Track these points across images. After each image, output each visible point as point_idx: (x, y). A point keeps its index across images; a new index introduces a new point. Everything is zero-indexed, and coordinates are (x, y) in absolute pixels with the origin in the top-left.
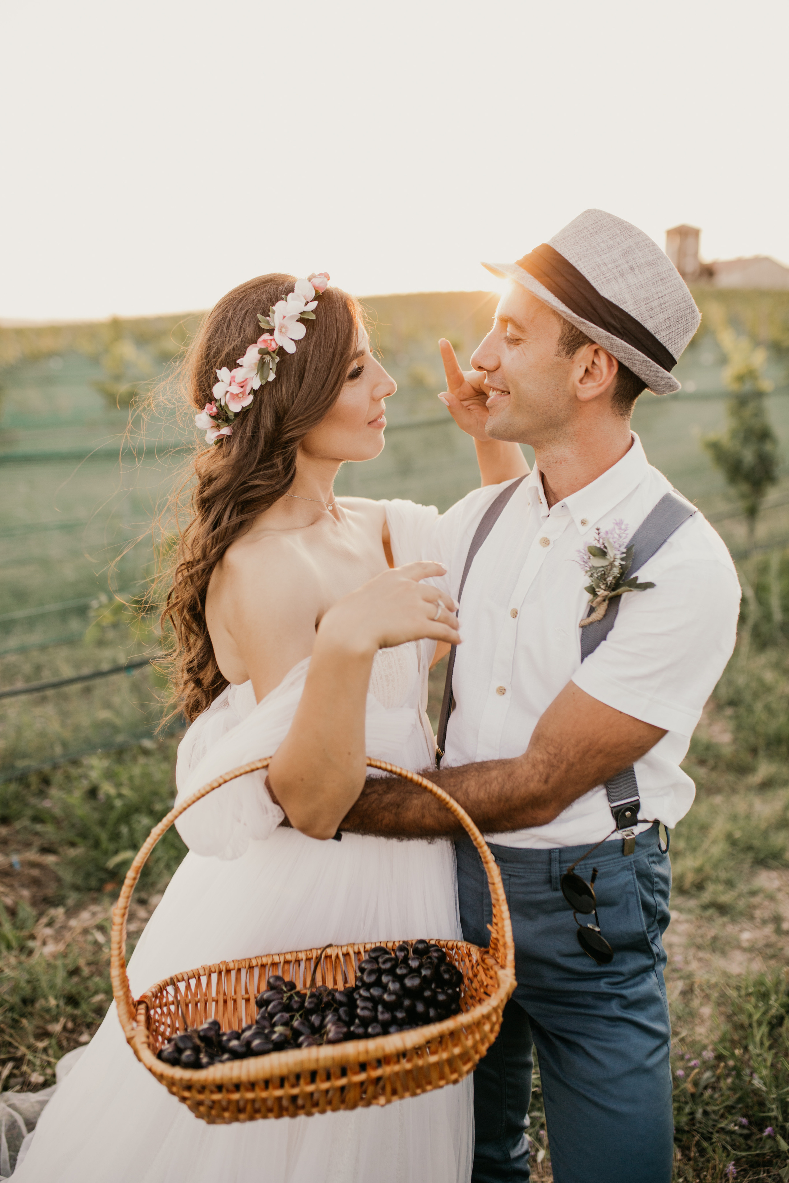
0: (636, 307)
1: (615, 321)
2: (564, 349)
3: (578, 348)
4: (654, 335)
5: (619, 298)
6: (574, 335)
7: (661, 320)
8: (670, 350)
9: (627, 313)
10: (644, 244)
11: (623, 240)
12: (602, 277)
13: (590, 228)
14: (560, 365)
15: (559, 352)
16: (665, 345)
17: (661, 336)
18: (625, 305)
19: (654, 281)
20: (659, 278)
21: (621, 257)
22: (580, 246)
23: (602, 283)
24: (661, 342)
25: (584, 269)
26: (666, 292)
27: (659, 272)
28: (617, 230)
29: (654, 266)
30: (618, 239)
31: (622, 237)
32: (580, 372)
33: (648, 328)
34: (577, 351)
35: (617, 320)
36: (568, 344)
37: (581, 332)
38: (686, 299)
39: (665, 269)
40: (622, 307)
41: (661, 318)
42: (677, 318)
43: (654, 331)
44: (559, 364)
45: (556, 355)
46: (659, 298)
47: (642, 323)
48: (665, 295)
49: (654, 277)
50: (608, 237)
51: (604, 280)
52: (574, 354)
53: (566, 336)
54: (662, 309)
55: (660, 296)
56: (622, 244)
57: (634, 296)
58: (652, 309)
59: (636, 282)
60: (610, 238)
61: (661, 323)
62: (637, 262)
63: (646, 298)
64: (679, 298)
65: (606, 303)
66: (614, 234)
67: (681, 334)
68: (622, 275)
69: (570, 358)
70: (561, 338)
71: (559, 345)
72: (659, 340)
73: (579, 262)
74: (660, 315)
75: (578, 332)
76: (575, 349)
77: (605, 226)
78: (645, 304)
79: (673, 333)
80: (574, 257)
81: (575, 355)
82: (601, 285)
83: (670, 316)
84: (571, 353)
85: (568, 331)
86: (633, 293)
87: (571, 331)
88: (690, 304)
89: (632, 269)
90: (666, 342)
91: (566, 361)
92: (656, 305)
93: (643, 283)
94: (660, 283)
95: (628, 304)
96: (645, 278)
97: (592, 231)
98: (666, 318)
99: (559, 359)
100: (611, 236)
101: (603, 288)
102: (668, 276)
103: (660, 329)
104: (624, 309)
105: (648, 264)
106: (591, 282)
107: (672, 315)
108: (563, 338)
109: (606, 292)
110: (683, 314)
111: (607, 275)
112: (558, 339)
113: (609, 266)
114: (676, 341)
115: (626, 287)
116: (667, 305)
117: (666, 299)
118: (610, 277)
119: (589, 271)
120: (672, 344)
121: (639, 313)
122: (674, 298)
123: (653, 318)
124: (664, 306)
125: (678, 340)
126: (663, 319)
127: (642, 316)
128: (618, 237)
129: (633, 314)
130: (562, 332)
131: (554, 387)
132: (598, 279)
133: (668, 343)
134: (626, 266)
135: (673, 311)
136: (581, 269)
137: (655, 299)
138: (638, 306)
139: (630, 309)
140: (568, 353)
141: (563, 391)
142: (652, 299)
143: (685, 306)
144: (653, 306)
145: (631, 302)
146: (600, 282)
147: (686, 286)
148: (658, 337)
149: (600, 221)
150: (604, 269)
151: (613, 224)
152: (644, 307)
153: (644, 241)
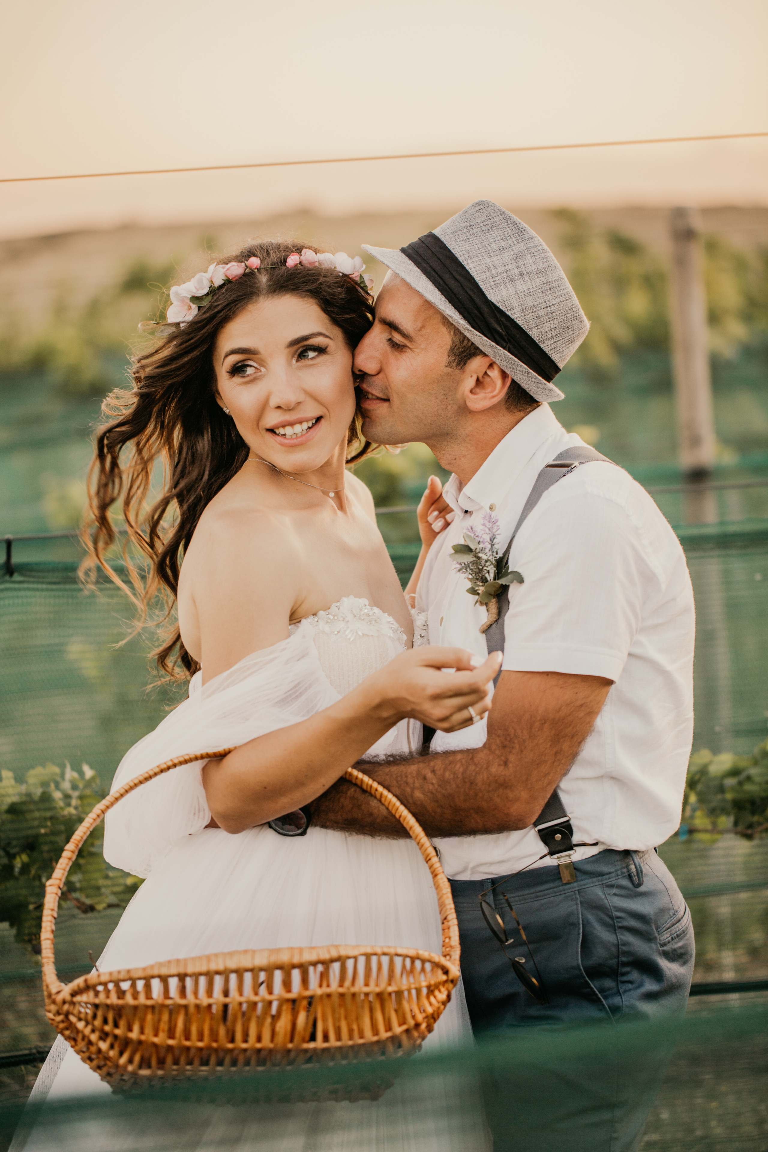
0: (523, 314)
1: (501, 327)
2: (455, 360)
3: (469, 359)
4: (538, 343)
5: (507, 304)
6: (465, 347)
7: (547, 330)
8: (554, 359)
9: (513, 320)
10: (536, 250)
11: (515, 242)
12: (491, 280)
13: (482, 225)
14: (451, 375)
15: (449, 363)
16: (549, 353)
17: (545, 345)
18: (512, 312)
19: (542, 290)
20: (548, 287)
21: (512, 261)
22: (471, 244)
23: (491, 286)
24: (545, 350)
25: (473, 269)
26: (554, 302)
27: (549, 281)
28: (509, 231)
29: (544, 274)
30: (509, 241)
31: (514, 239)
32: (470, 383)
33: (533, 337)
34: (469, 361)
35: (503, 327)
36: (459, 355)
37: (473, 344)
38: (574, 310)
39: (555, 279)
40: (508, 313)
41: (547, 327)
42: (563, 327)
43: (539, 339)
44: (449, 374)
45: (447, 366)
46: (547, 307)
47: (527, 331)
48: (553, 305)
49: (543, 285)
50: (500, 238)
51: (493, 284)
52: (465, 364)
53: (457, 347)
54: (549, 318)
55: (548, 305)
56: (514, 247)
57: (522, 303)
58: (538, 317)
59: (525, 289)
60: (502, 239)
61: (546, 332)
62: (527, 268)
63: (533, 307)
64: (567, 309)
65: (492, 306)
66: (507, 235)
67: (567, 343)
68: (512, 281)
69: (460, 369)
70: (452, 349)
71: (449, 356)
72: (543, 349)
73: (469, 262)
74: (545, 324)
75: (470, 344)
76: (466, 359)
77: (498, 225)
78: (532, 312)
79: (558, 343)
80: (464, 254)
81: (467, 365)
82: (490, 288)
83: (556, 326)
84: (462, 364)
85: (459, 342)
86: (521, 300)
87: (462, 342)
88: (578, 315)
89: (522, 275)
90: (550, 350)
91: (457, 371)
92: (543, 314)
93: (531, 291)
94: (549, 293)
95: (515, 310)
96: (534, 286)
97: (484, 228)
98: (552, 327)
99: (449, 370)
100: (503, 237)
101: (491, 291)
102: (557, 285)
103: (545, 338)
104: (510, 316)
105: (538, 272)
106: (479, 284)
107: (558, 325)
108: (453, 349)
109: (493, 297)
110: (570, 324)
111: (496, 279)
112: (448, 350)
113: (499, 269)
114: (561, 350)
115: (514, 293)
116: (554, 314)
117: (553, 308)
118: (499, 281)
119: (478, 272)
120: (557, 352)
121: (525, 321)
122: (562, 308)
123: (539, 327)
124: (550, 315)
125: (564, 349)
126: (549, 328)
127: (528, 324)
128: (511, 239)
129: (519, 322)
130: (453, 343)
131: (443, 397)
132: (487, 282)
133: (553, 351)
134: (516, 271)
135: (559, 321)
136: (471, 269)
137: (542, 307)
138: (525, 314)
139: (516, 316)
140: (458, 364)
141: (452, 400)
142: (540, 308)
143: (572, 316)
144: (540, 315)
145: (517, 309)
146: (488, 285)
147: (575, 296)
148: (542, 346)
149: (493, 218)
150: (494, 272)
151: (505, 224)
152: (531, 315)
153: (536, 246)
